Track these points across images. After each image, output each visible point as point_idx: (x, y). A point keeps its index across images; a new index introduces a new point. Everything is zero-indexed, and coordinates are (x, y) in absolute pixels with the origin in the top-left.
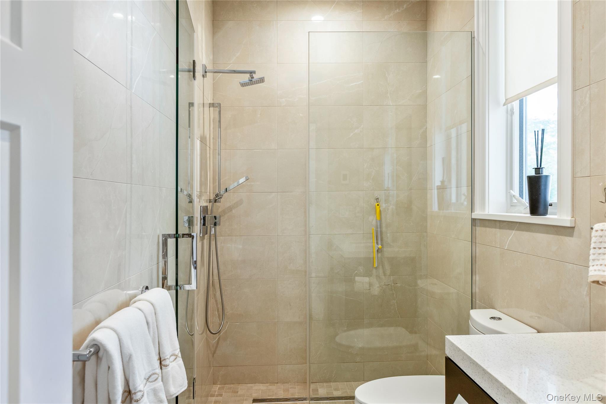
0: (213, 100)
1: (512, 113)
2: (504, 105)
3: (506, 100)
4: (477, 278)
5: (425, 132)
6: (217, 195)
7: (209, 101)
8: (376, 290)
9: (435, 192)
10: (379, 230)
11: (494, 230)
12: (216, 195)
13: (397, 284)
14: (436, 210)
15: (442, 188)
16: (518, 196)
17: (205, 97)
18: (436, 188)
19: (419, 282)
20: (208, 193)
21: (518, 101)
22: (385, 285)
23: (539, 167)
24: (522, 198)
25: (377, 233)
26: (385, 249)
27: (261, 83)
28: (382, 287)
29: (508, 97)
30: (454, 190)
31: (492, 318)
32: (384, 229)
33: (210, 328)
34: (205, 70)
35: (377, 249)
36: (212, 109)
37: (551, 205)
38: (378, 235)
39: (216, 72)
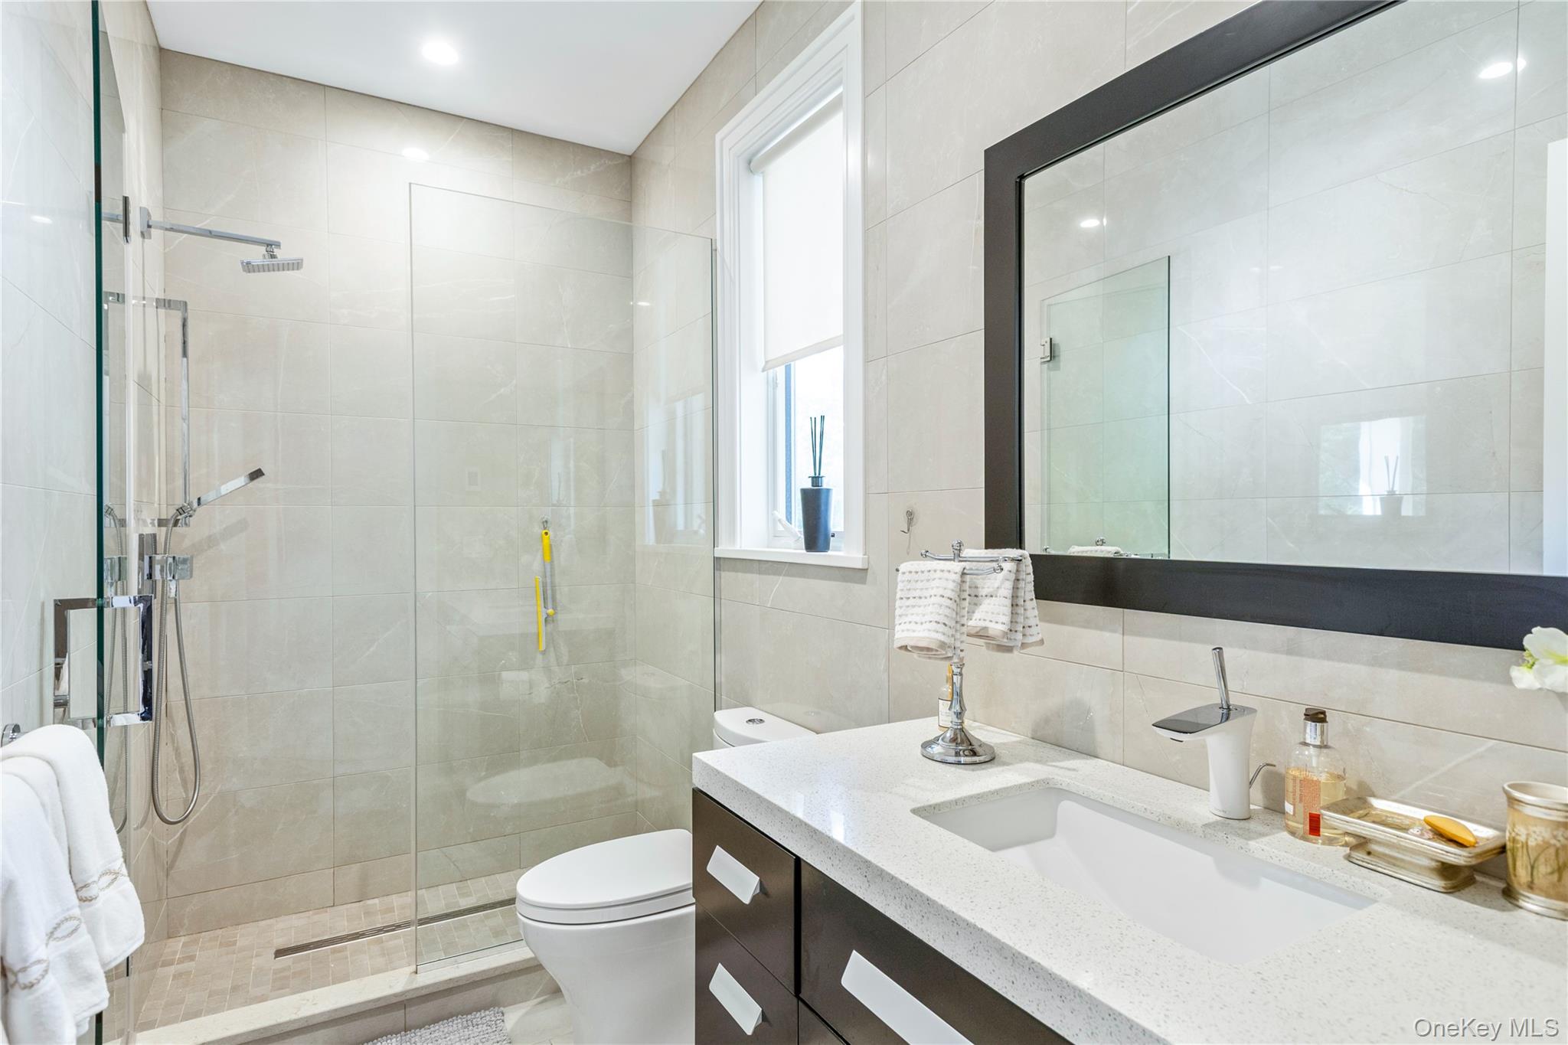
0: (165, 292)
1: (775, 385)
2: (763, 371)
3: (767, 362)
4: (722, 659)
5: (631, 402)
6: (181, 511)
7: (157, 293)
8: (542, 693)
9: (650, 511)
10: (548, 581)
11: (749, 576)
12: (177, 510)
13: (582, 679)
14: (651, 544)
15: (663, 505)
16: (784, 519)
17: (146, 284)
18: (651, 504)
19: (623, 672)
20: (156, 505)
21: (783, 368)
22: (560, 682)
23: (817, 475)
24: (791, 523)
25: (544, 585)
26: (559, 617)
27: (293, 269)
28: (555, 688)
29: (770, 357)
30: (680, 509)
31: (750, 721)
32: (557, 580)
33: (163, 809)
34: (148, 222)
35: (544, 617)
36: (162, 311)
37: (833, 536)
38: (547, 590)
39: (171, 229)
